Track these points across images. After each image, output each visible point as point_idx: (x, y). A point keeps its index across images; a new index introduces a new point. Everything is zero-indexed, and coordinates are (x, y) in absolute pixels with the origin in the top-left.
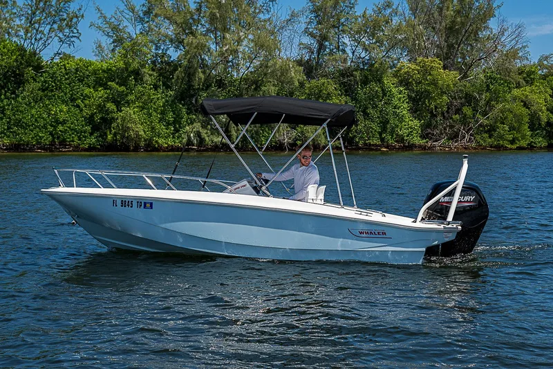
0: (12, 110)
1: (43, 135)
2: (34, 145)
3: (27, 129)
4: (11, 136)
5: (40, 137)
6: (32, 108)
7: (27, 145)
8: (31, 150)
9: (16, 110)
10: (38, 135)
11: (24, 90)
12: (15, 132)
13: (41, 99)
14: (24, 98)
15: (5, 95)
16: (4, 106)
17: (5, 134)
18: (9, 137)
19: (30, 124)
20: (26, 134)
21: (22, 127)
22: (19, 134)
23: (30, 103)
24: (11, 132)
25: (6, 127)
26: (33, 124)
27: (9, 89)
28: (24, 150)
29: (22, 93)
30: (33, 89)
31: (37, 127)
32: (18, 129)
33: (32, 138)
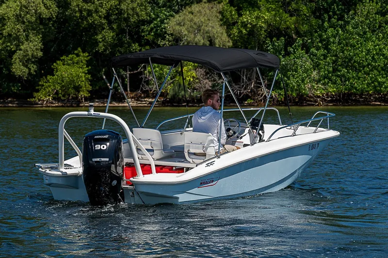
0: (339, 43)
1: (384, 80)
2: (371, 95)
3: (361, 71)
4: (339, 81)
5: (379, 83)
6: (367, 40)
7: (361, 95)
8: (366, 102)
9: (345, 44)
10: (376, 80)
11: (355, 13)
12: (343, 76)
13: (380, 27)
14: (356, 26)
15: (329, 21)
16: (328, 38)
17: (330, 79)
18: (335, 83)
19: (365, 64)
20: (360, 77)
21: (353, 68)
22: (349, 79)
23: (365, 33)
24: (338, 76)
25: (331, 69)
26: (369, 64)
27: (335, 13)
28: (357, 102)
29: (353, 18)
30: (368, 12)
31: (375, 68)
32: (348, 72)
33: (368, 85)
